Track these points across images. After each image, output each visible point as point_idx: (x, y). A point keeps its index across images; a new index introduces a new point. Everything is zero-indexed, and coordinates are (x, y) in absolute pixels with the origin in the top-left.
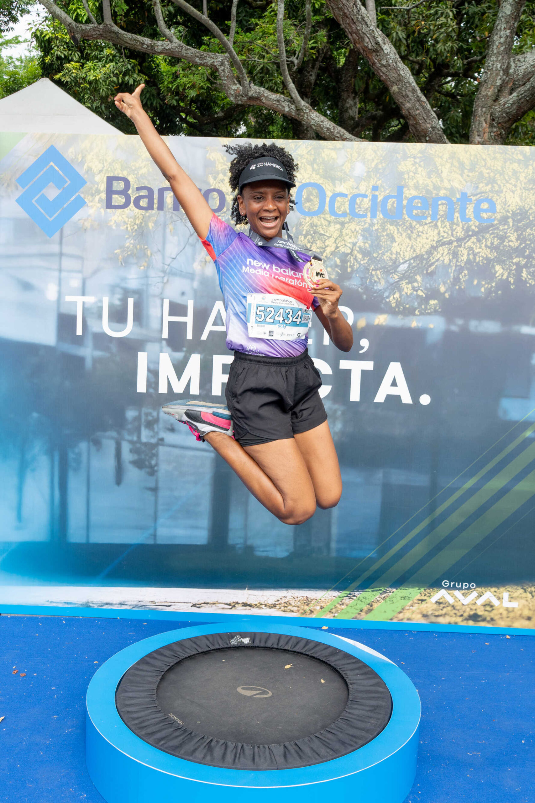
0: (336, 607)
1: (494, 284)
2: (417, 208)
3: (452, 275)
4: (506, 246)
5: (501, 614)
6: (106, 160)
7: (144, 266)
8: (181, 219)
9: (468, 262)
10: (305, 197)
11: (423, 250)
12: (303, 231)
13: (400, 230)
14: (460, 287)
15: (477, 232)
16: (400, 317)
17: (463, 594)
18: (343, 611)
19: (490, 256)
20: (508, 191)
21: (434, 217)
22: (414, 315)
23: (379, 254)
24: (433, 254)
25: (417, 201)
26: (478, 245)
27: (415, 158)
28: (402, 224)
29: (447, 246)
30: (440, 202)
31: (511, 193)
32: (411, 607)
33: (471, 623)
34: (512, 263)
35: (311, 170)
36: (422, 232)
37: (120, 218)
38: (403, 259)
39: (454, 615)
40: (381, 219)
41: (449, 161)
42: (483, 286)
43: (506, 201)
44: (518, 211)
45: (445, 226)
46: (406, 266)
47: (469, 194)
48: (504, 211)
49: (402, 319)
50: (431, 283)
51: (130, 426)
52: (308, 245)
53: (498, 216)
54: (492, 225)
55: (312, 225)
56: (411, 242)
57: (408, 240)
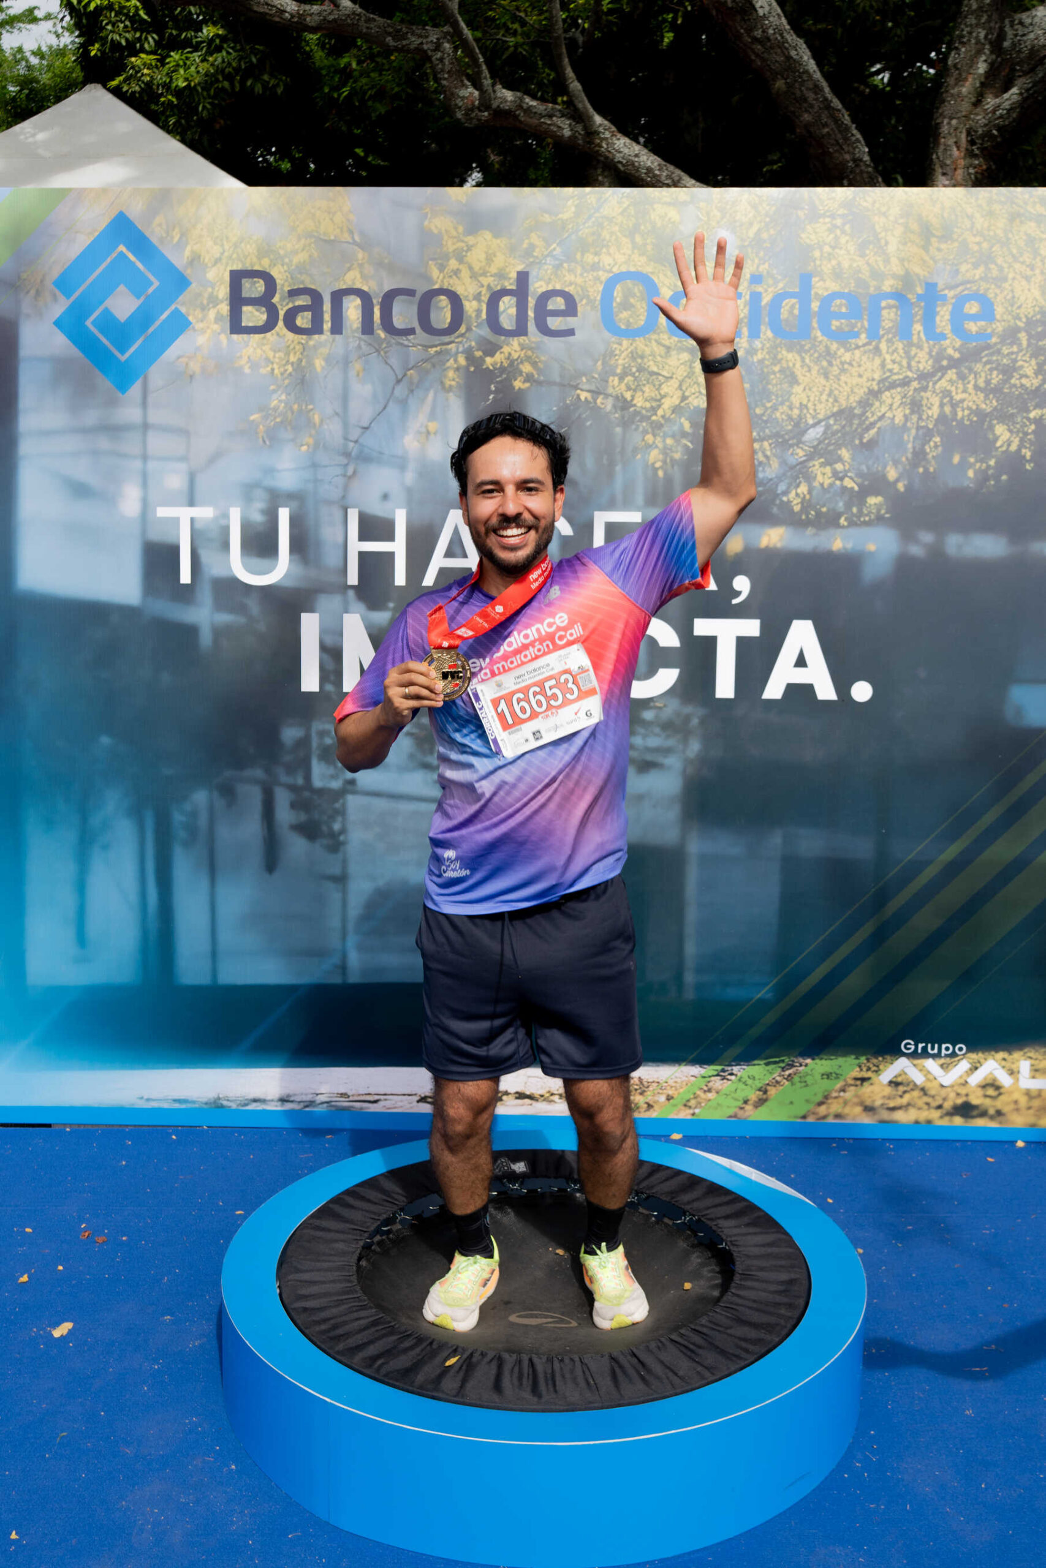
0: (696, 1097)
1: (992, 463)
2: (839, 316)
3: (910, 446)
4: (1015, 386)
5: (1016, 1102)
6: (227, 238)
7: (308, 446)
8: (377, 351)
9: (942, 419)
10: (618, 300)
11: (852, 399)
12: (617, 366)
13: (807, 361)
14: (926, 470)
15: (958, 359)
16: (810, 531)
17: (942, 1066)
18: (710, 1103)
19: (984, 406)
20: (1018, 277)
21: (874, 334)
22: (838, 526)
23: (766, 409)
24: (872, 405)
25: (838, 302)
26: (960, 386)
27: (833, 217)
28: (811, 348)
29: (899, 389)
30: (884, 304)
31: (1024, 283)
32: (842, 1094)
33: (958, 1121)
34: (1028, 419)
35: (630, 246)
36: (850, 364)
37: (259, 351)
38: (813, 417)
39: (926, 1107)
40: (769, 339)
41: (901, 221)
42: (971, 466)
43: (1014, 297)
44: (1038, 317)
45: (895, 350)
46: (820, 429)
47: (940, 286)
48: (1010, 317)
49: (815, 535)
50: (870, 462)
51: (288, 758)
52: (628, 395)
53: (999, 327)
54: (988, 347)
55: (634, 356)
56: (828, 384)
57: (823, 381)
